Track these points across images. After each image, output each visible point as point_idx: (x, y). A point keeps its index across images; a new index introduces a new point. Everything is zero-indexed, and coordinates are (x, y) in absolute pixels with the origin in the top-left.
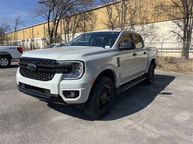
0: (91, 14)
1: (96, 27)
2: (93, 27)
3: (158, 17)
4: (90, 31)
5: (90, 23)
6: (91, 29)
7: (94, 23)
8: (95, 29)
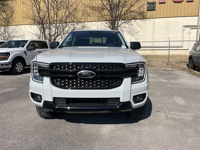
0: (4, 5)
1: (13, 22)
2: (8, 22)
3: (88, 17)
4: (5, 26)
5: (4, 17)
6: (6, 24)
7: (10, 16)
8: (12, 24)
